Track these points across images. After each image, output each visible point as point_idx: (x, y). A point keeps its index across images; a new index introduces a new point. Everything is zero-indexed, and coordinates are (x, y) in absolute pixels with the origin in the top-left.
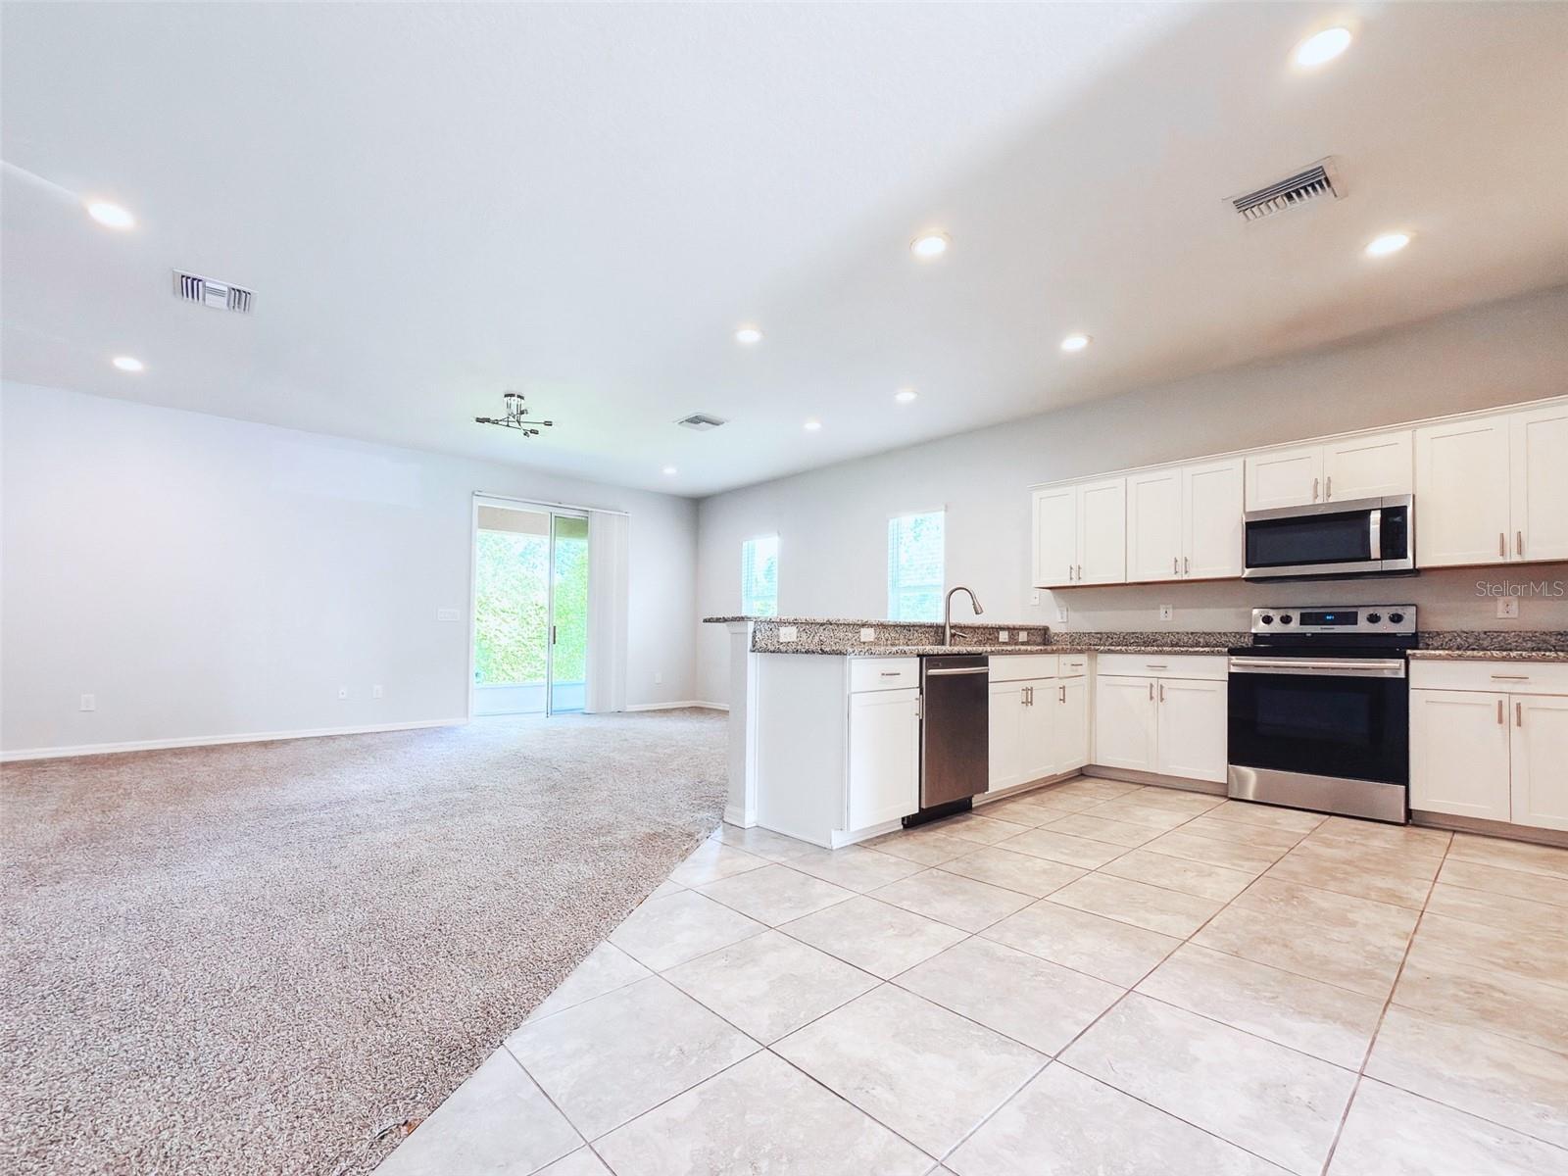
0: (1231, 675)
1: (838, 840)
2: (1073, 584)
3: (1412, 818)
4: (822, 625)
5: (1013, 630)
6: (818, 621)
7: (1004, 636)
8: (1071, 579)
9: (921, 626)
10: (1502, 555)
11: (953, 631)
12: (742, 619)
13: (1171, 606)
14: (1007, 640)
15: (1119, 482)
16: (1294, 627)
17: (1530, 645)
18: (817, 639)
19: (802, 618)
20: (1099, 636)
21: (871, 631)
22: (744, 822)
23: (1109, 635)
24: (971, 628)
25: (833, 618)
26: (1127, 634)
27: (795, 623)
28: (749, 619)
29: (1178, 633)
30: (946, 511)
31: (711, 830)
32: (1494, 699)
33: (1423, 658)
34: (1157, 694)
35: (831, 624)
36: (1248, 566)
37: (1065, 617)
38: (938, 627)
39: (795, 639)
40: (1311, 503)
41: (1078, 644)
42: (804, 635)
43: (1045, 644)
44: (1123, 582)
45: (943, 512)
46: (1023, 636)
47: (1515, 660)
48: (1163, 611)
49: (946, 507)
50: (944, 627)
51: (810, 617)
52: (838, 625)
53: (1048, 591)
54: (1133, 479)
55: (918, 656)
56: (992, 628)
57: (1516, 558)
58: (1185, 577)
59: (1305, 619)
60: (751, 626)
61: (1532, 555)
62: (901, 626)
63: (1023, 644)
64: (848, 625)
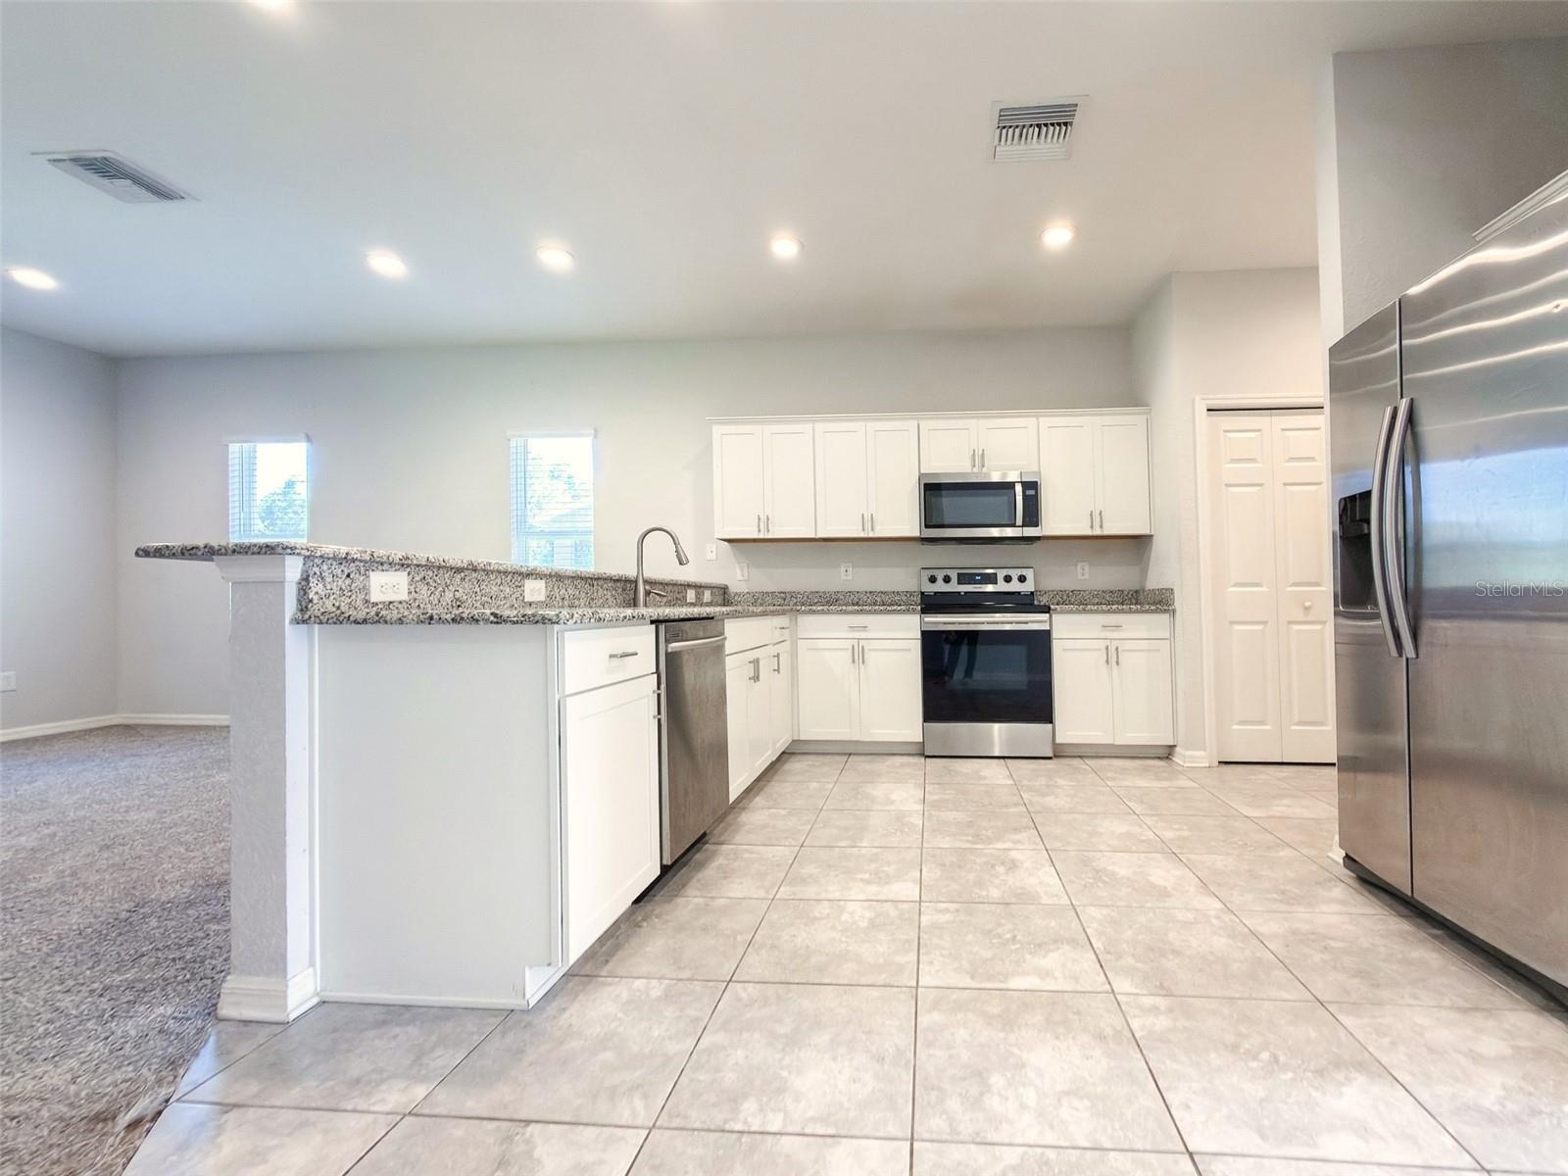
0: (924, 633)
1: (536, 984)
2: (761, 536)
3: (1059, 753)
4: (459, 570)
5: (699, 588)
6: (452, 563)
7: (691, 595)
8: (759, 531)
9: (610, 579)
10: (1092, 527)
11: (648, 587)
12: (269, 549)
13: (850, 564)
14: (694, 601)
15: (808, 427)
16: (954, 587)
17: (1097, 600)
18: (449, 596)
19: (421, 555)
20: (782, 595)
21: (540, 584)
22: (284, 1007)
23: (793, 595)
24: (661, 584)
25: (480, 559)
26: (812, 592)
27: (403, 564)
28: (292, 550)
29: (858, 592)
30: (595, 437)
31: (175, 1065)
32: (1102, 644)
33: (1062, 612)
34: (858, 656)
35: (475, 570)
36: (927, 526)
37: (746, 574)
38: (627, 581)
39: (404, 596)
40: (969, 471)
41: (761, 605)
42: (424, 591)
43: (724, 605)
44: (813, 536)
45: (591, 438)
46: (707, 596)
47: (1114, 612)
48: (843, 569)
49: (595, 430)
50: (636, 582)
51: (435, 554)
52: (487, 572)
53: (726, 543)
54: (820, 427)
55: (652, 622)
56: (681, 585)
57: (1097, 532)
58: (871, 535)
59: (963, 579)
60: (293, 569)
61: (1110, 529)
62: (582, 578)
63: (709, 604)
64: (506, 573)
